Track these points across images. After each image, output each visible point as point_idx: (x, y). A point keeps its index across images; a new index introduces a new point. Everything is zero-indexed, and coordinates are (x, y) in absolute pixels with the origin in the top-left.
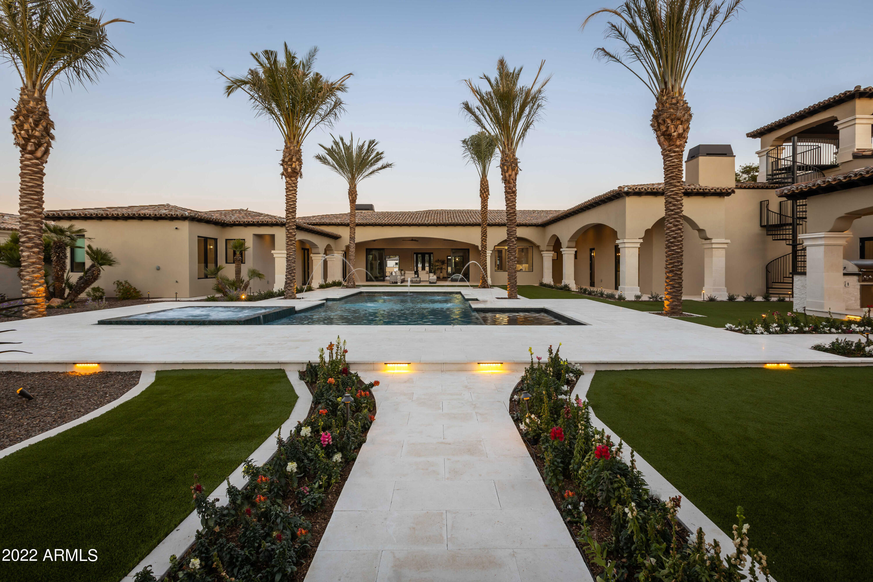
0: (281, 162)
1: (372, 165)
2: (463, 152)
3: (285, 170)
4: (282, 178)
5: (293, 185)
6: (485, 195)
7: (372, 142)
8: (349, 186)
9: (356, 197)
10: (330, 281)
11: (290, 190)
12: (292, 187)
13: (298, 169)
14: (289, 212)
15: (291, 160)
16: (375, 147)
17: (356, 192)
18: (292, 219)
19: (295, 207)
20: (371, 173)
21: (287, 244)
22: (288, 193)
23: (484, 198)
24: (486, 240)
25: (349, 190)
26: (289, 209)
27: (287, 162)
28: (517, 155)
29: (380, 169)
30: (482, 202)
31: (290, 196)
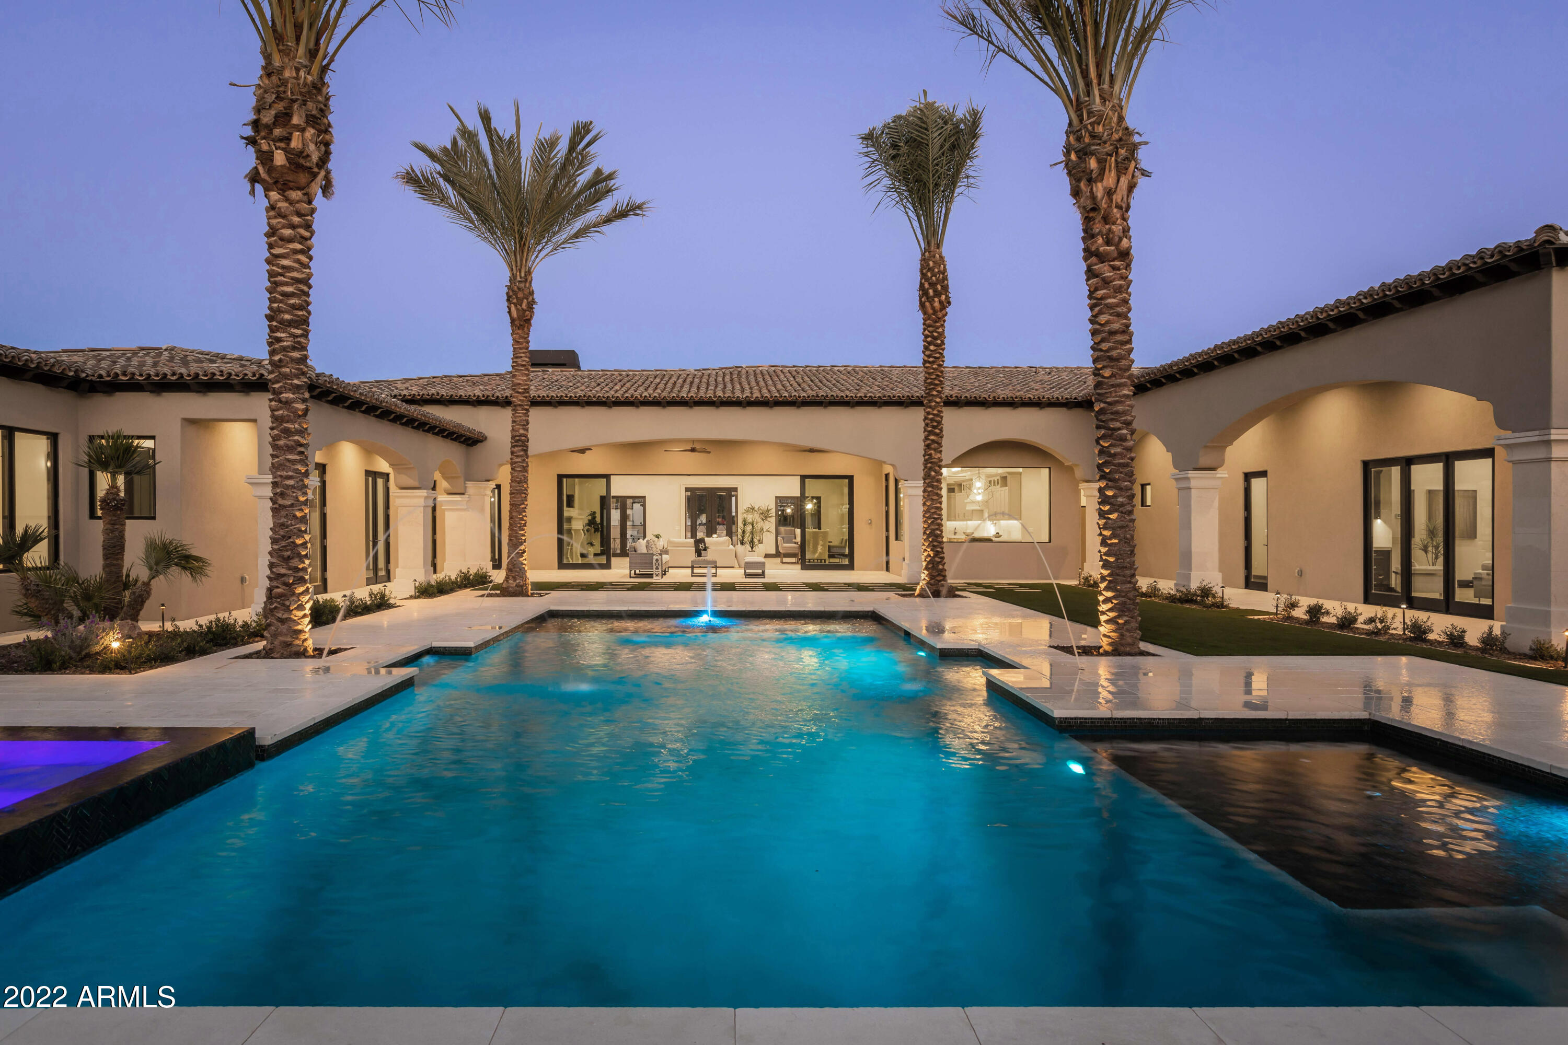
0: (249, 131)
1: (580, 210)
2: (863, 173)
3: (265, 158)
4: (253, 192)
5: (296, 220)
6: (937, 304)
7: (581, 131)
8: (508, 274)
9: (530, 307)
10: (450, 570)
11: (282, 239)
12: (293, 227)
13: (315, 156)
14: (281, 322)
15: (284, 118)
16: (592, 149)
17: (532, 293)
18: (294, 348)
19: (305, 306)
20: (577, 235)
21: (275, 447)
22: (277, 251)
23: (935, 312)
24: (940, 444)
25: (509, 287)
26: (279, 310)
27: (270, 128)
28: (1131, 121)
29: (608, 220)
30: (926, 326)
31: (285, 262)
